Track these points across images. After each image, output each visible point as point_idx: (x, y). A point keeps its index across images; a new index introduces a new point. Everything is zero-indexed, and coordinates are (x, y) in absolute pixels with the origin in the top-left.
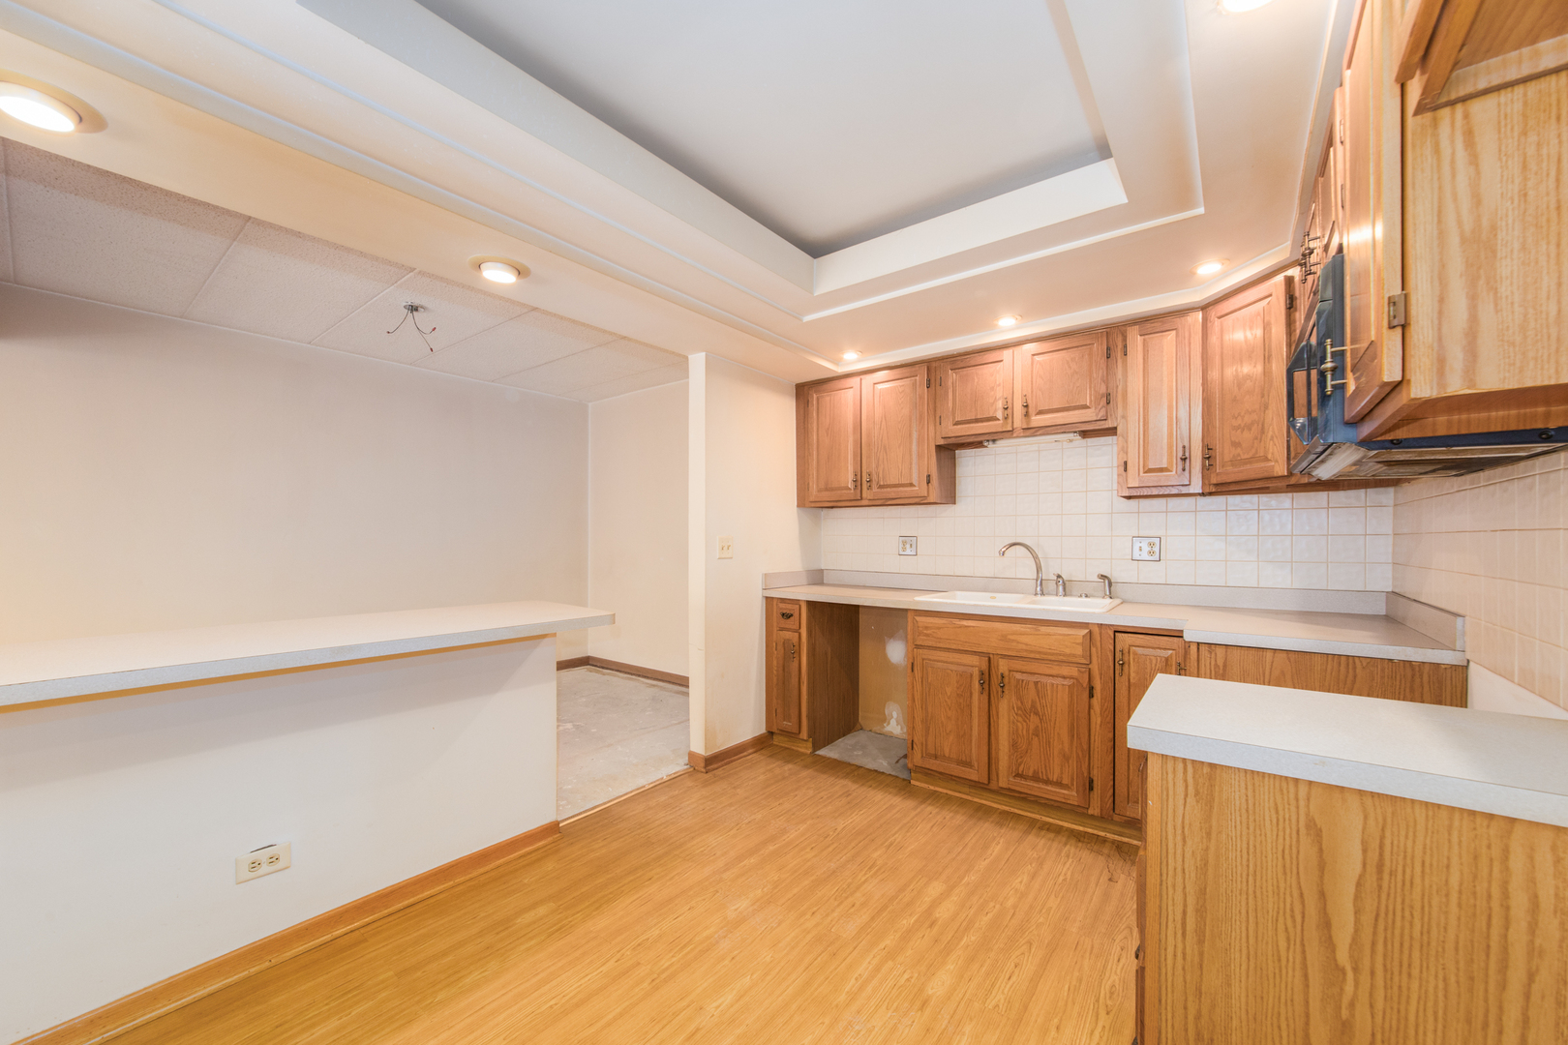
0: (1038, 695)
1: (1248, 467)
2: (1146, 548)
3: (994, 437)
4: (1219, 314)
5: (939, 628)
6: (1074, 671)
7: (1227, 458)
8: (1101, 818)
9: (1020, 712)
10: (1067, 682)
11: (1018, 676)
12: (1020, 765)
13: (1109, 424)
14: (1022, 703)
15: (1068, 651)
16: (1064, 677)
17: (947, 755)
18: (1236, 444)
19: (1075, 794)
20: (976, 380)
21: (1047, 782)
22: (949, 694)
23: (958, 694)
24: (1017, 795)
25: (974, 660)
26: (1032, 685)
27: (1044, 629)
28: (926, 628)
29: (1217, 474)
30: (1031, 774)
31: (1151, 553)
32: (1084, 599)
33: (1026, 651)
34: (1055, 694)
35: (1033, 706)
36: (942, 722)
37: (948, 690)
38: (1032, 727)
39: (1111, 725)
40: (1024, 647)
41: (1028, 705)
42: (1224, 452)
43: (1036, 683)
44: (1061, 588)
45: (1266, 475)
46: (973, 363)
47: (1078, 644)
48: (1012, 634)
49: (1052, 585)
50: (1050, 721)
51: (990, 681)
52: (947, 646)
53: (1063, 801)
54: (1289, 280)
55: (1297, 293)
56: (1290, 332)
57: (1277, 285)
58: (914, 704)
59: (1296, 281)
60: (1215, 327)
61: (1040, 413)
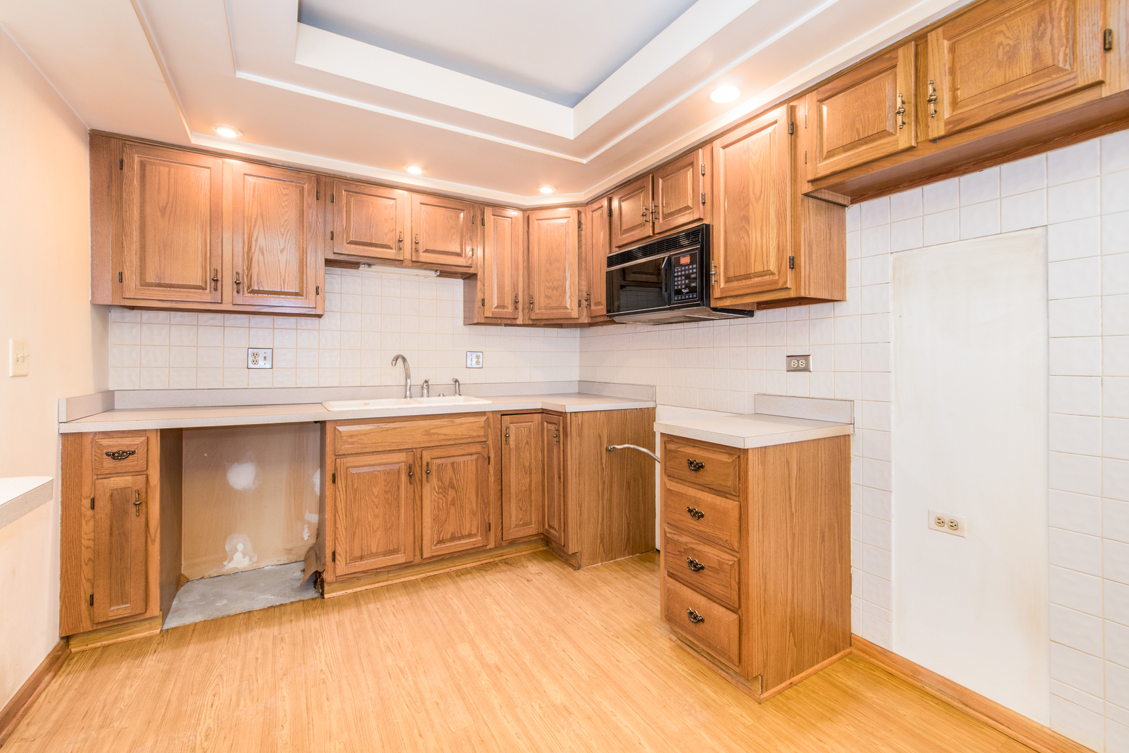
0: (454, 473)
1: (555, 311)
2: (475, 360)
3: (371, 262)
4: (538, 218)
5: (365, 434)
6: (477, 448)
7: (542, 305)
8: (496, 548)
9: (441, 490)
10: (474, 457)
11: (438, 461)
12: (441, 533)
13: (472, 271)
14: (442, 482)
15: (474, 434)
16: (471, 454)
17: (374, 551)
18: (548, 297)
19: (480, 538)
20: (371, 209)
21: (462, 537)
22: (376, 494)
23: (385, 492)
24: (436, 559)
25: (402, 457)
26: (449, 466)
27: (458, 421)
28: (351, 436)
29: (536, 314)
30: (449, 537)
31: (478, 363)
32: (441, 398)
33: (445, 440)
34: (466, 468)
35: (451, 482)
36: (369, 522)
37: (376, 491)
38: (450, 499)
39: (500, 481)
40: (443, 437)
41: (447, 483)
42: (540, 301)
43: (453, 464)
44: (425, 391)
45: (567, 317)
46: (367, 191)
47: (481, 428)
48: (433, 429)
49: (416, 390)
50: (463, 489)
51: (416, 472)
52: (373, 450)
53: (473, 547)
54: (579, 213)
55: (583, 221)
56: (580, 241)
57: (573, 213)
58: (337, 515)
59: (583, 215)
60: (534, 225)
61: (426, 251)
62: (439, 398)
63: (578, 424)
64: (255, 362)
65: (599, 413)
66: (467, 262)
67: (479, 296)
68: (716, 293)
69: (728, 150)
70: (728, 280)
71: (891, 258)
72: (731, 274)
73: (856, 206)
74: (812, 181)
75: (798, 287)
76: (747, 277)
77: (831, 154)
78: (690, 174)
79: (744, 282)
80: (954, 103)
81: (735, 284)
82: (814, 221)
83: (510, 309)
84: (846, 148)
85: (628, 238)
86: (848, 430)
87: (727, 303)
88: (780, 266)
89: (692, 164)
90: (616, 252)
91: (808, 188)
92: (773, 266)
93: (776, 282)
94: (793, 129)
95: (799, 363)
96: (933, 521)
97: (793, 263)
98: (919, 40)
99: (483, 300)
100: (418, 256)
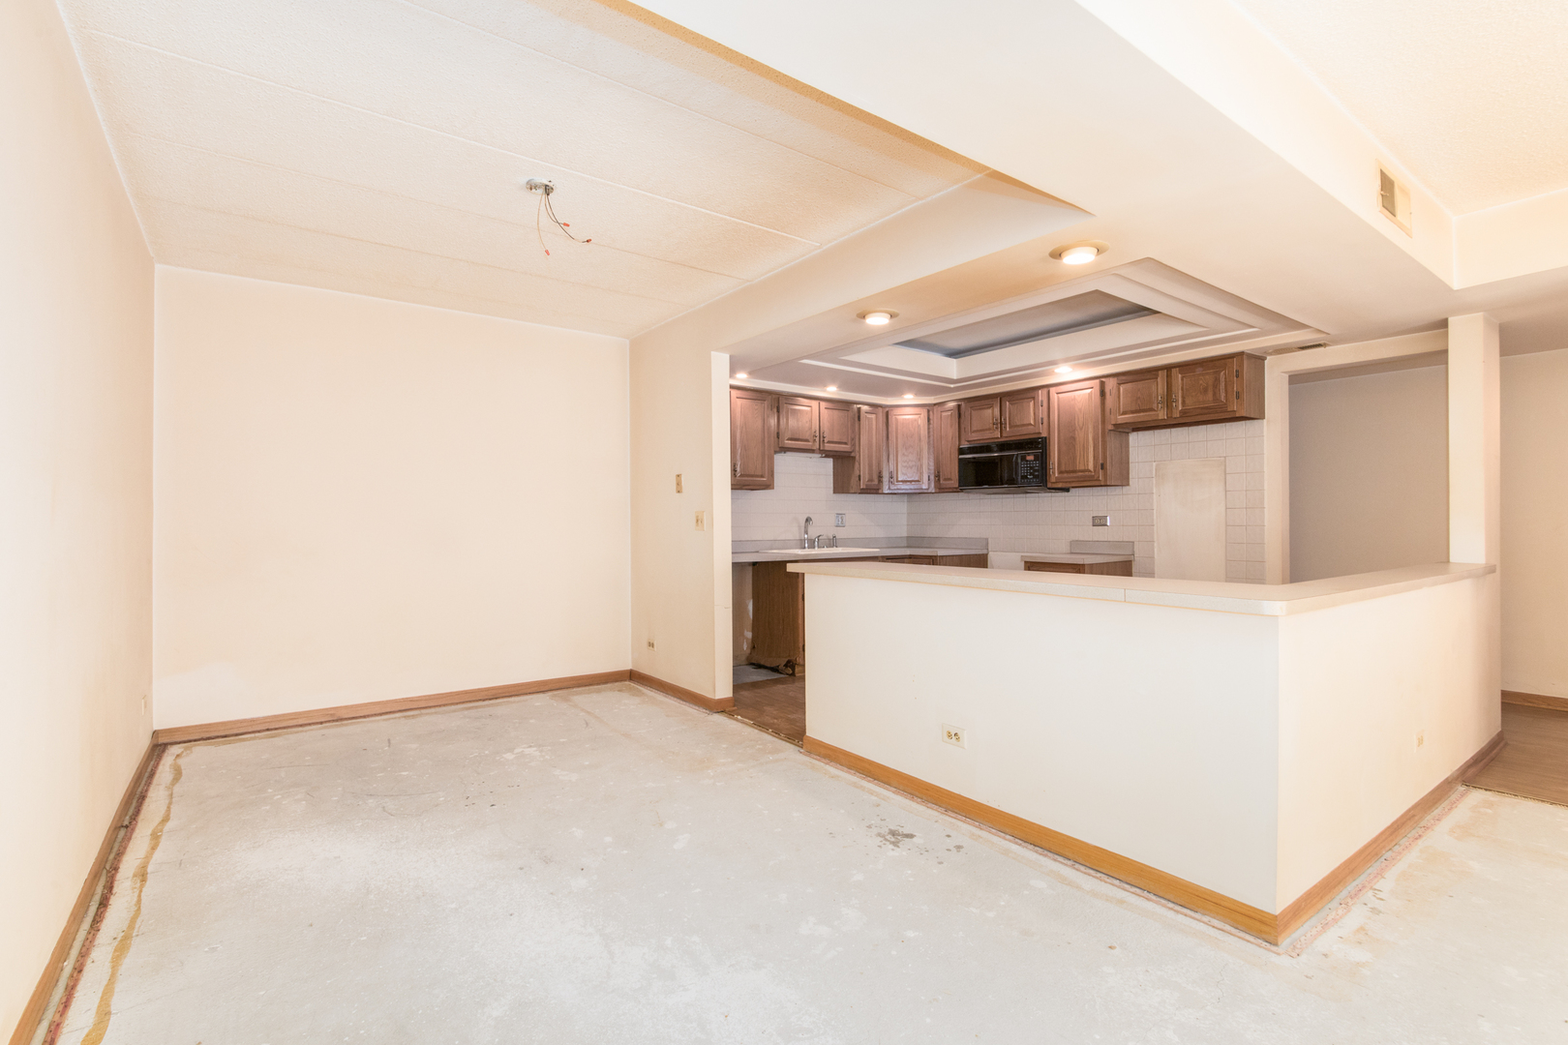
2: (840, 520)
4: (895, 414)
13: (853, 455)
18: (904, 473)
20: (799, 415)
31: (842, 522)
42: (898, 476)
44: (816, 544)
46: (797, 403)
54: (928, 411)
55: (931, 417)
56: (929, 432)
57: (924, 412)
59: (931, 413)
60: (892, 420)
61: (829, 442)
66: (850, 449)
67: (857, 473)
68: (1053, 480)
69: (1060, 395)
70: (1060, 472)
71: (1154, 464)
72: (1063, 468)
73: (1135, 433)
74: (1114, 425)
75: (1106, 480)
76: (1074, 472)
77: (1124, 413)
78: (1032, 404)
79: (1072, 475)
80: (1183, 402)
81: (1065, 475)
82: (1113, 442)
83: (876, 482)
84: (1132, 412)
85: (975, 437)
86: (1130, 558)
87: (1060, 485)
88: (1095, 467)
89: (1034, 398)
90: (965, 445)
91: (1110, 427)
92: (1091, 467)
93: (1093, 476)
94: (1103, 393)
95: (1099, 522)
97: (1103, 466)
98: (1168, 368)
99: (859, 476)
100: (824, 446)
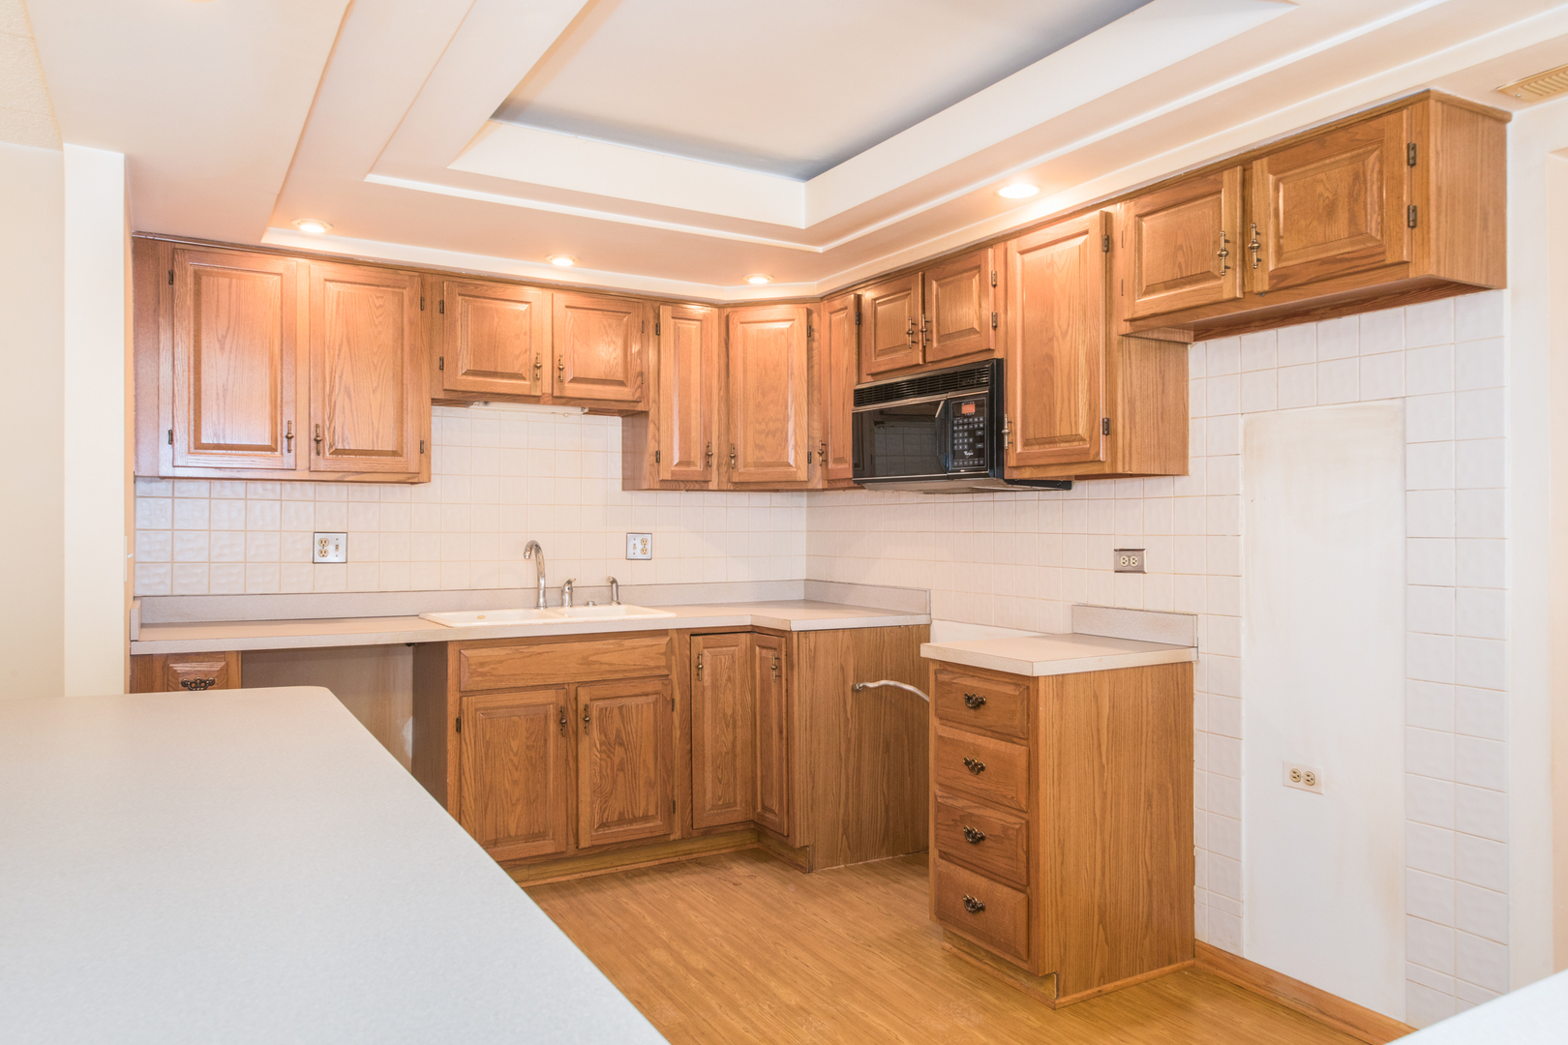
0: (623, 722)
1: (770, 470)
2: (639, 546)
3: (488, 397)
4: (742, 320)
5: (501, 662)
6: (655, 686)
7: (750, 460)
8: (683, 839)
9: (604, 748)
10: (651, 699)
11: (601, 703)
12: (604, 812)
13: (640, 407)
14: (606, 736)
15: (652, 664)
16: (647, 695)
17: (513, 834)
18: (759, 447)
19: (659, 823)
20: (496, 320)
21: (635, 820)
22: (515, 750)
23: (528, 747)
24: (597, 851)
25: (549, 696)
26: (616, 712)
27: (628, 643)
28: (482, 664)
29: (740, 474)
30: (616, 819)
31: (644, 551)
32: (591, 608)
33: (610, 672)
34: (640, 715)
35: (618, 736)
36: (506, 791)
37: (515, 744)
38: (617, 761)
39: (688, 737)
40: (607, 668)
41: (612, 737)
42: (747, 453)
43: (621, 708)
44: (567, 597)
45: (790, 479)
46: (490, 293)
47: (661, 654)
48: (594, 655)
49: (553, 595)
50: (635, 748)
51: (570, 720)
52: (512, 685)
53: (650, 835)
54: (809, 313)
55: (815, 326)
56: (810, 358)
57: (800, 313)
58: (463, 777)
59: (815, 316)
60: (737, 331)
61: (575, 380)
62: (586, 608)
63: (810, 650)
64: (324, 553)
65: (840, 633)
66: (633, 395)
67: (652, 447)
68: (1011, 460)
69: (1028, 257)
70: (1026, 443)
71: (1241, 420)
72: (1031, 435)
73: (1201, 344)
74: (1132, 320)
75: (1114, 462)
76: (1052, 441)
77: (1151, 289)
78: (975, 281)
79: (1048, 449)
80: (1279, 252)
81: (1035, 449)
82: (1137, 370)
83: (699, 466)
84: (1169, 285)
85: (883, 363)
86: (1189, 655)
87: (1026, 474)
88: (1092, 429)
89: (978, 268)
90: (868, 383)
91: (1126, 328)
92: (1082, 429)
93: (1086, 452)
94: (1108, 244)
95: (1130, 560)
96: (1288, 774)
97: (1108, 427)
98: (1244, 162)
99: (658, 453)
100: (562, 389)
